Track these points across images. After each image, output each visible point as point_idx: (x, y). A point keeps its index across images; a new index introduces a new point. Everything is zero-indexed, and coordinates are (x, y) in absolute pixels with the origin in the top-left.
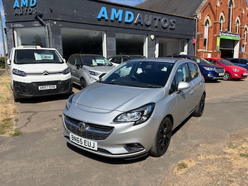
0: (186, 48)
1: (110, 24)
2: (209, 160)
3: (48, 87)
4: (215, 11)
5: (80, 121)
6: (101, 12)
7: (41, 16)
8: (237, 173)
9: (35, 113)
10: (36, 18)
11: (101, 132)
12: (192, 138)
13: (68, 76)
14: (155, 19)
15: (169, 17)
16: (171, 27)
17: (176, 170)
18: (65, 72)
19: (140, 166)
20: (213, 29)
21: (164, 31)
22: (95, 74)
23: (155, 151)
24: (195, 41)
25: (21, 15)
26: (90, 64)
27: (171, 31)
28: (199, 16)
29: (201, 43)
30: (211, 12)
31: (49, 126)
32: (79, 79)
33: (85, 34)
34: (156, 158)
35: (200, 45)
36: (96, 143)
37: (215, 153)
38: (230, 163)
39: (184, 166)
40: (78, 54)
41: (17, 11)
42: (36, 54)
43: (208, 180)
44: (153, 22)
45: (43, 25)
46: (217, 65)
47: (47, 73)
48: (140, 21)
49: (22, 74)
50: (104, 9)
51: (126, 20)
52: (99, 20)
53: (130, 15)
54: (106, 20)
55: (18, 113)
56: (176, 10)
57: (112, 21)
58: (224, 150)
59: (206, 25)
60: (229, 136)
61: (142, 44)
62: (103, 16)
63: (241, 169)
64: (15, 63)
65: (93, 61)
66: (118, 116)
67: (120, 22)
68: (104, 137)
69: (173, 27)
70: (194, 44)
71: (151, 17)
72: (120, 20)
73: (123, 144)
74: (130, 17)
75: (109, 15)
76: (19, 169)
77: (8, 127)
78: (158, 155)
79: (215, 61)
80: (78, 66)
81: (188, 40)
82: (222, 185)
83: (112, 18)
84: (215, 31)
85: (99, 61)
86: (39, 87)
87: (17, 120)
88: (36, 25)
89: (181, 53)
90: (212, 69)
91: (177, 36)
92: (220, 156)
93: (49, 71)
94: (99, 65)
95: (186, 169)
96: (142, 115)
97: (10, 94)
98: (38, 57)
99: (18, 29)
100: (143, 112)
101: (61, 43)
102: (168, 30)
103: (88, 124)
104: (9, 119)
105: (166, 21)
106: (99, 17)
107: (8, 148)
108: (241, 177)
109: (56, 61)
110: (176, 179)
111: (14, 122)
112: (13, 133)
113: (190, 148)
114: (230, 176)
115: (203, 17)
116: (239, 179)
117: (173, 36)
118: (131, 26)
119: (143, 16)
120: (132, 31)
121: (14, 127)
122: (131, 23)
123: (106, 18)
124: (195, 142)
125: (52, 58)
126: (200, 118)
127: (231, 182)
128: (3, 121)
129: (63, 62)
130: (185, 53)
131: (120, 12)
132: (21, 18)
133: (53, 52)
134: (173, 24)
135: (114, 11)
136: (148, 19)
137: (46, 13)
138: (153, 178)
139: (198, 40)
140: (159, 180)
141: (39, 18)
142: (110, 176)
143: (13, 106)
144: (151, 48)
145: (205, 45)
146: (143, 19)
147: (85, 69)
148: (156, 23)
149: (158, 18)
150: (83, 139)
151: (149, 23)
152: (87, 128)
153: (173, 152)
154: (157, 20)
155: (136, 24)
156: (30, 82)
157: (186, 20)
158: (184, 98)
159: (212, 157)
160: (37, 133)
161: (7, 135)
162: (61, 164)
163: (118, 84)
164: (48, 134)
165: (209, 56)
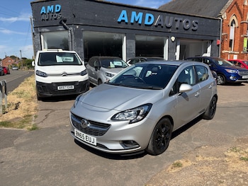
0: (209, 49)
1: (130, 26)
2: (207, 161)
3: (66, 88)
4: (242, 11)
5: (82, 118)
6: (122, 15)
7: (65, 21)
8: (230, 175)
9: (53, 111)
10: (61, 23)
11: (100, 129)
12: (195, 140)
13: (85, 77)
14: (176, 21)
15: (191, 18)
16: (193, 28)
17: (170, 168)
18: (82, 74)
19: (136, 163)
20: (239, 29)
21: (186, 32)
22: (111, 76)
23: (152, 149)
24: (219, 42)
25: (47, 20)
26: (108, 66)
27: (194, 33)
28: (224, 16)
29: (227, 44)
30: (237, 11)
31: (62, 123)
32: (97, 80)
33: (106, 37)
34: (154, 157)
35: (225, 46)
36: (95, 139)
37: (214, 156)
38: (227, 166)
39: (178, 165)
40: (97, 57)
41: (43, 17)
42: (57, 57)
43: (198, 179)
44: (174, 24)
45: (66, 29)
46: (242, 67)
47: (65, 75)
48: (160, 23)
49: (44, 75)
50: (124, 12)
51: (146, 23)
52: (119, 23)
53: (150, 17)
54: (126, 23)
55: (38, 110)
56: (200, 10)
57: (132, 24)
58: (226, 153)
59: (232, 26)
60: (235, 140)
61: (163, 46)
62: (123, 19)
63: (236, 171)
64: (38, 65)
65: (111, 63)
66: (116, 115)
67: (140, 25)
68: (102, 133)
69: (195, 29)
70: (218, 45)
71: (172, 18)
72: (140, 22)
73: (119, 141)
74: (150, 20)
75: (129, 18)
76: (29, 158)
77: (28, 122)
78: (155, 154)
79: (240, 63)
80: (96, 68)
81: (212, 41)
82: (210, 184)
83: (132, 21)
84: (242, 32)
85: (116, 63)
86: (59, 87)
87: (36, 117)
88: (61, 29)
89: (204, 55)
90: (234, 71)
91: (200, 37)
92: (220, 159)
93: (68, 72)
94: (116, 67)
95: (180, 168)
96: (138, 114)
97: (34, 93)
98: (59, 59)
99: (44, 34)
100: (139, 112)
101: (82, 46)
102: (190, 32)
103: (89, 121)
104: (30, 116)
105: (187, 22)
106: (119, 20)
107: (24, 140)
108: (233, 179)
109: (75, 63)
110: (168, 177)
111: (34, 118)
112: (31, 127)
113: (191, 149)
114: (222, 177)
115: (228, 17)
116: (230, 181)
117: (196, 37)
118: (152, 28)
119: (164, 17)
120: (152, 33)
121: (33, 123)
122: (150, 25)
123: (127, 21)
124: (197, 143)
125: (72, 60)
126: (210, 121)
127: (221, 182)
128: (24, 117)
129: (82, 64)
130: (208, 55)
131: (141, 14)
132: (47, 23)
133: (73, 55)
134: (195, 25)
135: (134, 13)
136: (169, 21)
137: (69, 18)
138: (145, 174)
139: (223, 41)
140: (150, 176)
141: (63, 23)
142: (106, 169)
143: (35, 104)
144: (172, 50)
145: (230, 46)
146: (164, 21)
147: (102, 71)
148: (177, 25)
149: (179, 19)
150: (85, 135)
151: (169, 25)
152: (88, 125)
153: (172, 152)
154: (179, 21)
155: (156, 26)
156: (50, 82)
157: (210, 21)
158: (188, 100)
159: (210, 159)
160: (51, 128)
161: (25, 129)
162: (66, 157)
163: (123, 86)
164: (60, 130)
165: (235, 58)
